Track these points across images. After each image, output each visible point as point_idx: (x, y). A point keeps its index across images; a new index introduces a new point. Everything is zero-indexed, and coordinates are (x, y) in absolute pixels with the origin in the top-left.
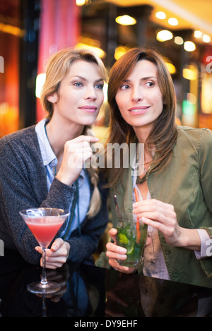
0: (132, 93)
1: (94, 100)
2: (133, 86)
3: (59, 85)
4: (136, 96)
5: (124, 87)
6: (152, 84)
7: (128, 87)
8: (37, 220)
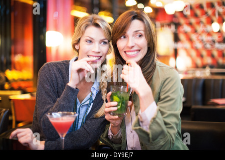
0: (128, 42)
1: (99, 53)
2: (128, 36)
3: (79, 39)
4: (130, 44)
5: (122, 37)
6: (140, 36)
7: (125, 37)
8: (57, 119)
